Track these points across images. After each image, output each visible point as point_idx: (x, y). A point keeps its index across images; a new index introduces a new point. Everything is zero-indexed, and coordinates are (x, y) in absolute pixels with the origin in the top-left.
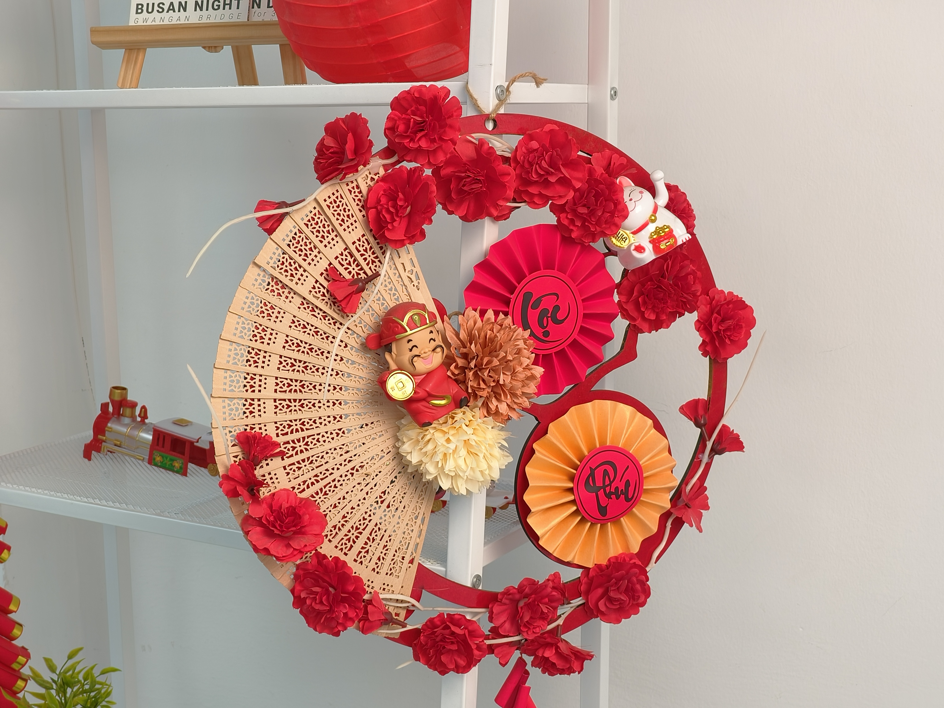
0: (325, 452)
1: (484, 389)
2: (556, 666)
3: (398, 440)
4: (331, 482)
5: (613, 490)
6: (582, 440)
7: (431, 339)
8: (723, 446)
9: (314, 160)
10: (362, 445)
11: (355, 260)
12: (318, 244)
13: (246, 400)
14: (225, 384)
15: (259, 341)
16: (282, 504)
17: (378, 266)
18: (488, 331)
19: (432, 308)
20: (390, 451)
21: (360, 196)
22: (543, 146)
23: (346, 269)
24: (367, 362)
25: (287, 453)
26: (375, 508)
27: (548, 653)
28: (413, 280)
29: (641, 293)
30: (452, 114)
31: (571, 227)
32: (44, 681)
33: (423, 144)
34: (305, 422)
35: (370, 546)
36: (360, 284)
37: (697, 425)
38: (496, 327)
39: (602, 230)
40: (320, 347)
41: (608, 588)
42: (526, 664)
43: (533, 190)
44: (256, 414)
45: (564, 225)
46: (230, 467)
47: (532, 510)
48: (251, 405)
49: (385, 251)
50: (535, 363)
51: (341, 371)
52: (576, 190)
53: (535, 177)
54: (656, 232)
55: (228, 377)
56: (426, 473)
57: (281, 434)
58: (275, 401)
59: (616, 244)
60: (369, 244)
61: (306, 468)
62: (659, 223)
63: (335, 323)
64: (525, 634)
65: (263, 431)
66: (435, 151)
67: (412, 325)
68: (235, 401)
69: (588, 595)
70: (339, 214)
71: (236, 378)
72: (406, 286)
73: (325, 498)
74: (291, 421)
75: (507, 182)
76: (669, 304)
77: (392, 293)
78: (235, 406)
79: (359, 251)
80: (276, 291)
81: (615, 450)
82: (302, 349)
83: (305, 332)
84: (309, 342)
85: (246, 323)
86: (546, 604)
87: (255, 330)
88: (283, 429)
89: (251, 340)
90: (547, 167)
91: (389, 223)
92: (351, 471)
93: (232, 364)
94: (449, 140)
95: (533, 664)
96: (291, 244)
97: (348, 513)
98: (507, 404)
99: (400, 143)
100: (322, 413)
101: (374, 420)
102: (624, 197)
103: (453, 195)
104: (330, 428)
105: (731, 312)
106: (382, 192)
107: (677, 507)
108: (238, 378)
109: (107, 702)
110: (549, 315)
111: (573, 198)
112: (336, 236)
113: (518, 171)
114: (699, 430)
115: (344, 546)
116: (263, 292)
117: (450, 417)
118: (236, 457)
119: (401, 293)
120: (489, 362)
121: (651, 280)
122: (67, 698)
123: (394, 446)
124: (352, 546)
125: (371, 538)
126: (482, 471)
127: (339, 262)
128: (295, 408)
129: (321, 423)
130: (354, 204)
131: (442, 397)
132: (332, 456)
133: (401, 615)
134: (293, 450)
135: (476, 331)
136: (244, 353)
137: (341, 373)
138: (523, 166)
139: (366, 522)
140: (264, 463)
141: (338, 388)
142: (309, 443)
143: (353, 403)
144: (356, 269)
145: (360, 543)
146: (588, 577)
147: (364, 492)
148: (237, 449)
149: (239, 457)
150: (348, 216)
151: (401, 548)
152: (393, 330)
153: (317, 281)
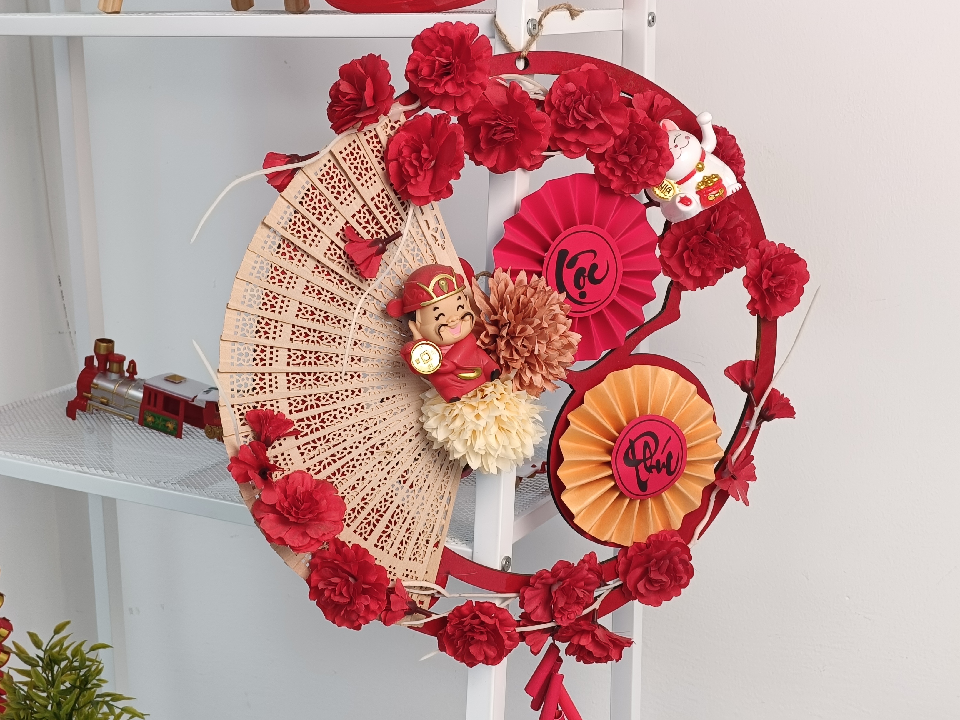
0: (343, 430)
1: (517, 360)
2: (593, 655)
3: (421, 414)
4: (350, 462)
5: (654, 463)
6: (621, 408)
7: (460, 306)
8: (772, 412)
9: (327, 107)
10: (383, 420)
11: (374, 218)
12: (333, 201)
13: (256, 375)
14: (233, 357)
15: (270, 310)
16: (296, 488)
17: (399, 224)
18: (521, 296)
19: (459, 270)
20: (413, 427)
21: (379, 146)
22: (581, 88)
23: (365, 228)
24: (388, 330)
25: (302, 432)
26: (397, 489)
27: (584, 642)
28: (437, 238)
29: (686, 248)
30: (482, 56)
31: (611, 177)
32: (30, 658)
33: (450, 89)
34: (320, 397)
35: (392, 530)
36: (381, 245)
37: (744, 388)
38: (530, 291)
39: (645, 180)
40: (337, 314)
41: (647, 568)
42: (560, 651)
43: (570, 137)
44: (268, 389)
45: (603, 175)
46: (239, 449)
47: (568, 487)
48: (261, 379)
49: (406, 207)
50: (572, 329)
51: (360, 341)
52: (616, 137)
53: (571, 123)
54: (704, 182)
55: (236, 350)
56: (453, 452)
57: (295, 411)
58: (288, 375)
59: (659, 195)
60: (389, 199)
61: (322, 447)
62: (707, 172)
63: (352, 288)
64: (559, 621)
65: (274, 408)
66: (462, 97)
67: (438, 291)
68: (244, 376)
69: (627, 576)
70: (356, 168)
71: (245, 351)
72: (430, 246)
73: (343, 479)
74: (305, 396)
75: (541, 130)
76: (716, 259)
77: (415, 253)
78: (244, 381)
79: (378, 208)
80: (288, 254)
81: (656, 419)
82: (317, 317)
83: (319, 299)
84: (324, 309)
85: (255, 290)
86: (581, 588)
87: (265, 297)
88: (297, 405)
89: (260, 308)
90: (585, 112)
91: (412, 177)
92: (370, 449)
93: (241, 335)
94: (478, 84)
95: (568, 652)
96: (304, 201)
97: (367, 495)
98: (542, 375)
99: (424, 88)
100: (339, 386)
101: (396, 393)
102: (669, 144)
103: (482, 145)
104: (348, 403)
105: (782, 267)
106: (404, 143)
107: (723, 479)
108: (247, 350)
109: (98, 680)
110: (586, 274)
111: (613, 146)
112: (353, 192)
113: (553, 116)
114: (746, 394)
115: (363, 531)
116: (274, 256)
117: (479, 390)
118: (246, 436)
119: (425, 253)
120: (523, 330)
121: (696, 233)
122: (55, 676)
123: (418, 421)
124: (372, 531)
125: (393, 521)
126: (514, 449)
127: (357, 221)
128: (310, 382)
129: (338, 398)
130: (372, 156)
131: (471, 370)
132: (350, 434)
133: (425, 603)
134: (307, 428)
135: (508, 296)
136: (253, 323)
137: (359, 343)
138: (558, 111)
139: (388, 504)
140: (276, 443)
141: (356, 359)
142: (325, 420)
143: (372, 375)
144: (376, 228)
145: (381, 526)
146: (626, 556)
147: (385, 471)
148: (247, 428)
149: (249, 437)
150: (366, 169)
151: (425, 531)
152: (417, 297)
153: (332, 243)
